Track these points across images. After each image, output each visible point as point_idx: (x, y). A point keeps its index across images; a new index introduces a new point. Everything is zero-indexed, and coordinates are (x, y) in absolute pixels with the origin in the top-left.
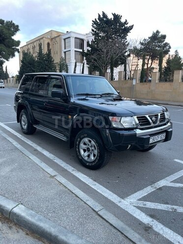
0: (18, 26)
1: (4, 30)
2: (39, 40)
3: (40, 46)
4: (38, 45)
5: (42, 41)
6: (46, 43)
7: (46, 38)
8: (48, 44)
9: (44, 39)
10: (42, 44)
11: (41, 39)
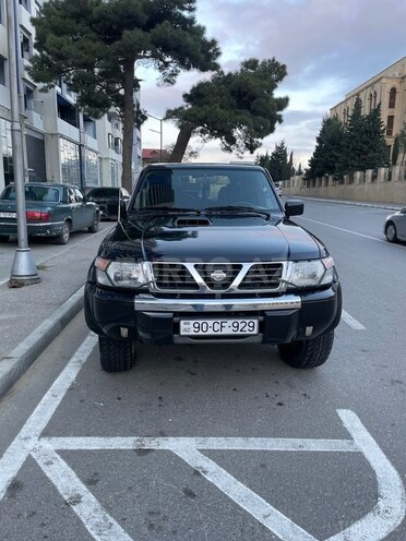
0: (284, 67)
1: (250, 81)
2: (372, 85)
3: (373, 97)
4: (368, 97)
5: (377, 86)
6: (388, 88)
7: (388, 78)
8: (393, 91)
9: (384, 80)
10: (378, 93)
11: (375, 83)
